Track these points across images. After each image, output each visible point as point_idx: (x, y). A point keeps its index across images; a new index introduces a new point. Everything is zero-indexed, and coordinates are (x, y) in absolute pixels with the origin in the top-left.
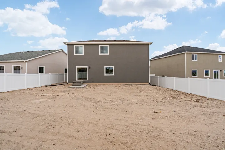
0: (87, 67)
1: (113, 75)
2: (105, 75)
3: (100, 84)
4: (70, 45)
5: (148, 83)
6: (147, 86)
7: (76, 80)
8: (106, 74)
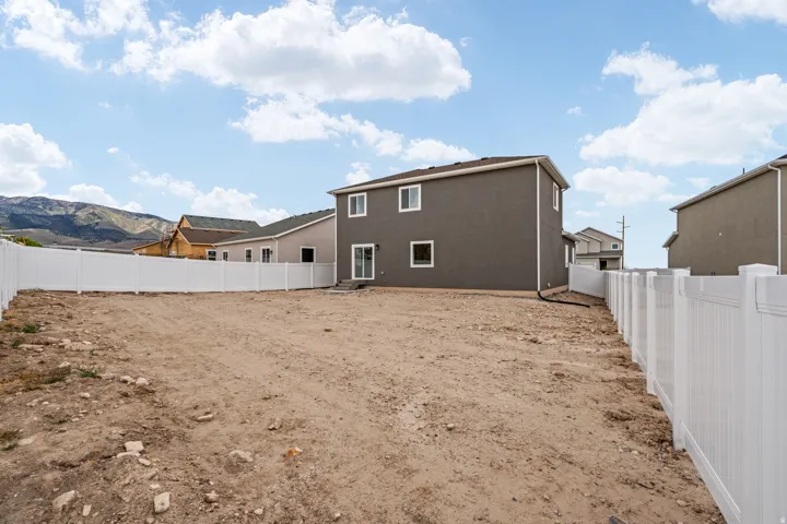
0: (372, 245)
1: (432, 265)
2: (412, 266)
3: (400, 289)
4: (341, 196)
5: (534, 293)
6: (531, 301)
7: (350, 278)
8: (415, 263)
